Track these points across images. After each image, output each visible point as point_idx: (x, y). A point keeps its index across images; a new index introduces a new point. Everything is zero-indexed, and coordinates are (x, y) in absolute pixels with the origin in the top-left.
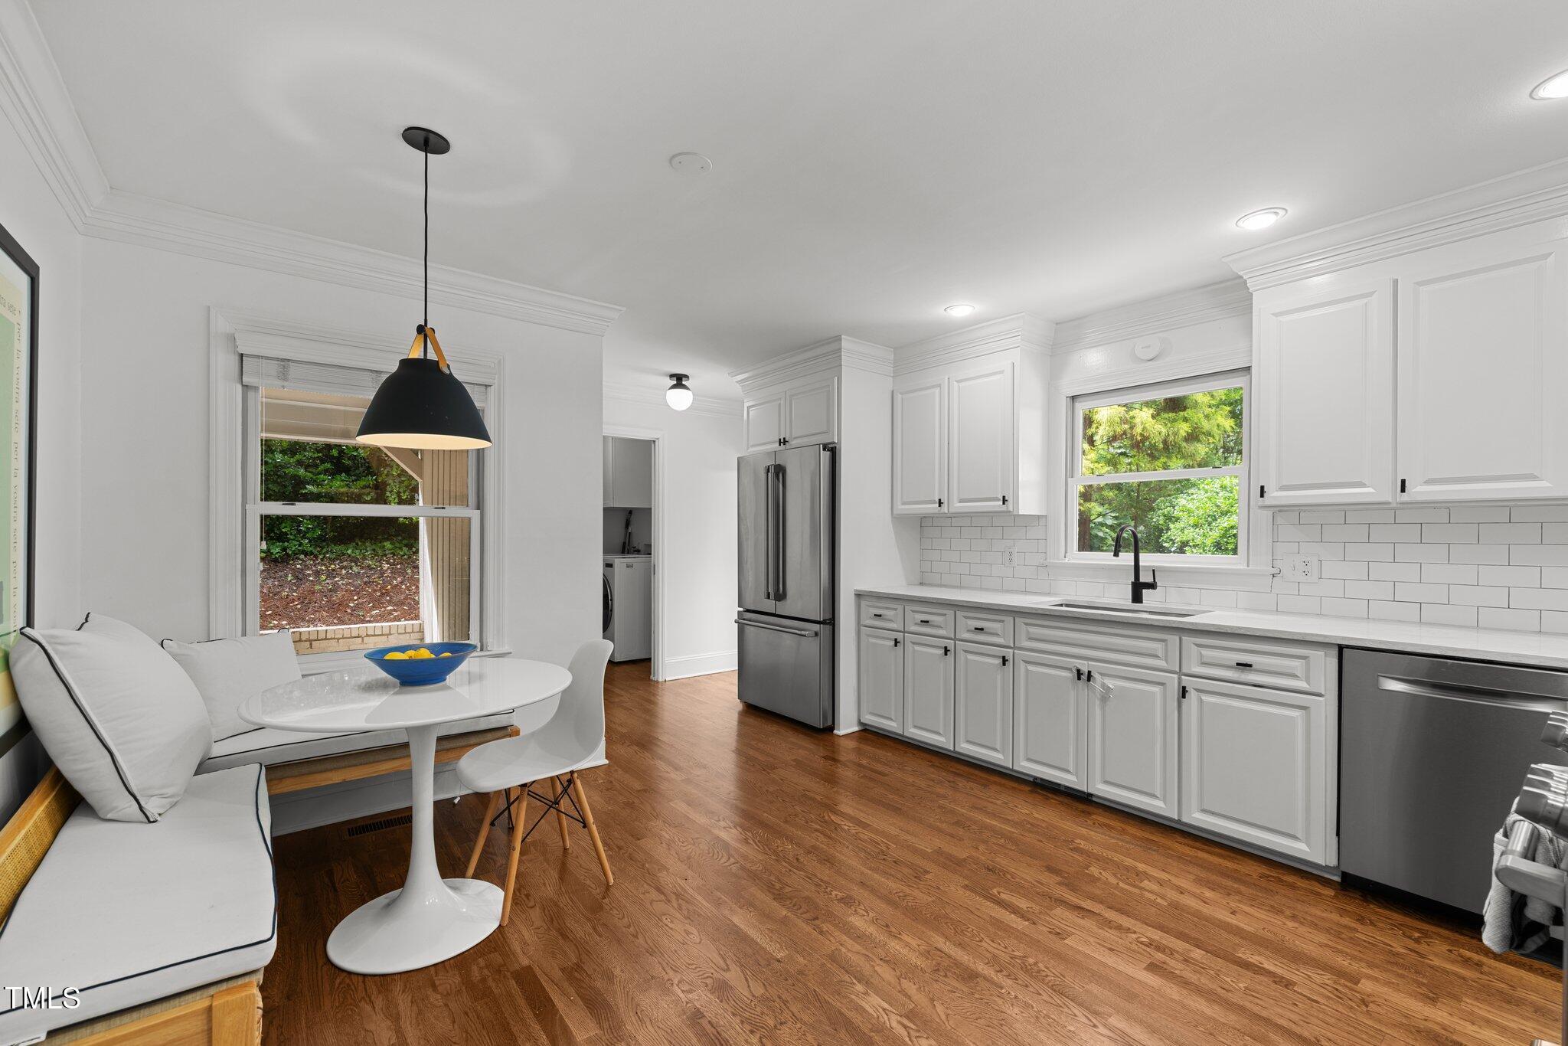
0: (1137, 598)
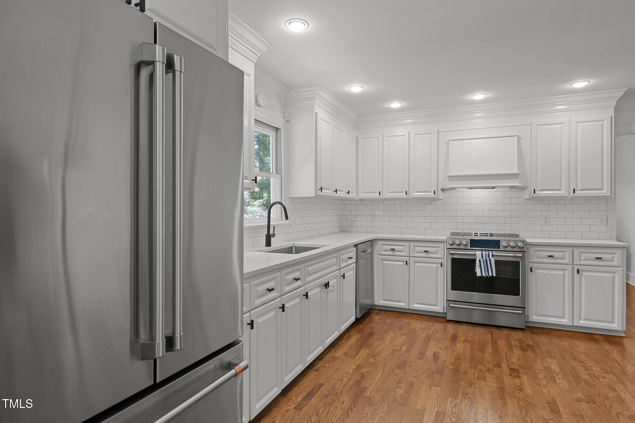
0: (269, 243)
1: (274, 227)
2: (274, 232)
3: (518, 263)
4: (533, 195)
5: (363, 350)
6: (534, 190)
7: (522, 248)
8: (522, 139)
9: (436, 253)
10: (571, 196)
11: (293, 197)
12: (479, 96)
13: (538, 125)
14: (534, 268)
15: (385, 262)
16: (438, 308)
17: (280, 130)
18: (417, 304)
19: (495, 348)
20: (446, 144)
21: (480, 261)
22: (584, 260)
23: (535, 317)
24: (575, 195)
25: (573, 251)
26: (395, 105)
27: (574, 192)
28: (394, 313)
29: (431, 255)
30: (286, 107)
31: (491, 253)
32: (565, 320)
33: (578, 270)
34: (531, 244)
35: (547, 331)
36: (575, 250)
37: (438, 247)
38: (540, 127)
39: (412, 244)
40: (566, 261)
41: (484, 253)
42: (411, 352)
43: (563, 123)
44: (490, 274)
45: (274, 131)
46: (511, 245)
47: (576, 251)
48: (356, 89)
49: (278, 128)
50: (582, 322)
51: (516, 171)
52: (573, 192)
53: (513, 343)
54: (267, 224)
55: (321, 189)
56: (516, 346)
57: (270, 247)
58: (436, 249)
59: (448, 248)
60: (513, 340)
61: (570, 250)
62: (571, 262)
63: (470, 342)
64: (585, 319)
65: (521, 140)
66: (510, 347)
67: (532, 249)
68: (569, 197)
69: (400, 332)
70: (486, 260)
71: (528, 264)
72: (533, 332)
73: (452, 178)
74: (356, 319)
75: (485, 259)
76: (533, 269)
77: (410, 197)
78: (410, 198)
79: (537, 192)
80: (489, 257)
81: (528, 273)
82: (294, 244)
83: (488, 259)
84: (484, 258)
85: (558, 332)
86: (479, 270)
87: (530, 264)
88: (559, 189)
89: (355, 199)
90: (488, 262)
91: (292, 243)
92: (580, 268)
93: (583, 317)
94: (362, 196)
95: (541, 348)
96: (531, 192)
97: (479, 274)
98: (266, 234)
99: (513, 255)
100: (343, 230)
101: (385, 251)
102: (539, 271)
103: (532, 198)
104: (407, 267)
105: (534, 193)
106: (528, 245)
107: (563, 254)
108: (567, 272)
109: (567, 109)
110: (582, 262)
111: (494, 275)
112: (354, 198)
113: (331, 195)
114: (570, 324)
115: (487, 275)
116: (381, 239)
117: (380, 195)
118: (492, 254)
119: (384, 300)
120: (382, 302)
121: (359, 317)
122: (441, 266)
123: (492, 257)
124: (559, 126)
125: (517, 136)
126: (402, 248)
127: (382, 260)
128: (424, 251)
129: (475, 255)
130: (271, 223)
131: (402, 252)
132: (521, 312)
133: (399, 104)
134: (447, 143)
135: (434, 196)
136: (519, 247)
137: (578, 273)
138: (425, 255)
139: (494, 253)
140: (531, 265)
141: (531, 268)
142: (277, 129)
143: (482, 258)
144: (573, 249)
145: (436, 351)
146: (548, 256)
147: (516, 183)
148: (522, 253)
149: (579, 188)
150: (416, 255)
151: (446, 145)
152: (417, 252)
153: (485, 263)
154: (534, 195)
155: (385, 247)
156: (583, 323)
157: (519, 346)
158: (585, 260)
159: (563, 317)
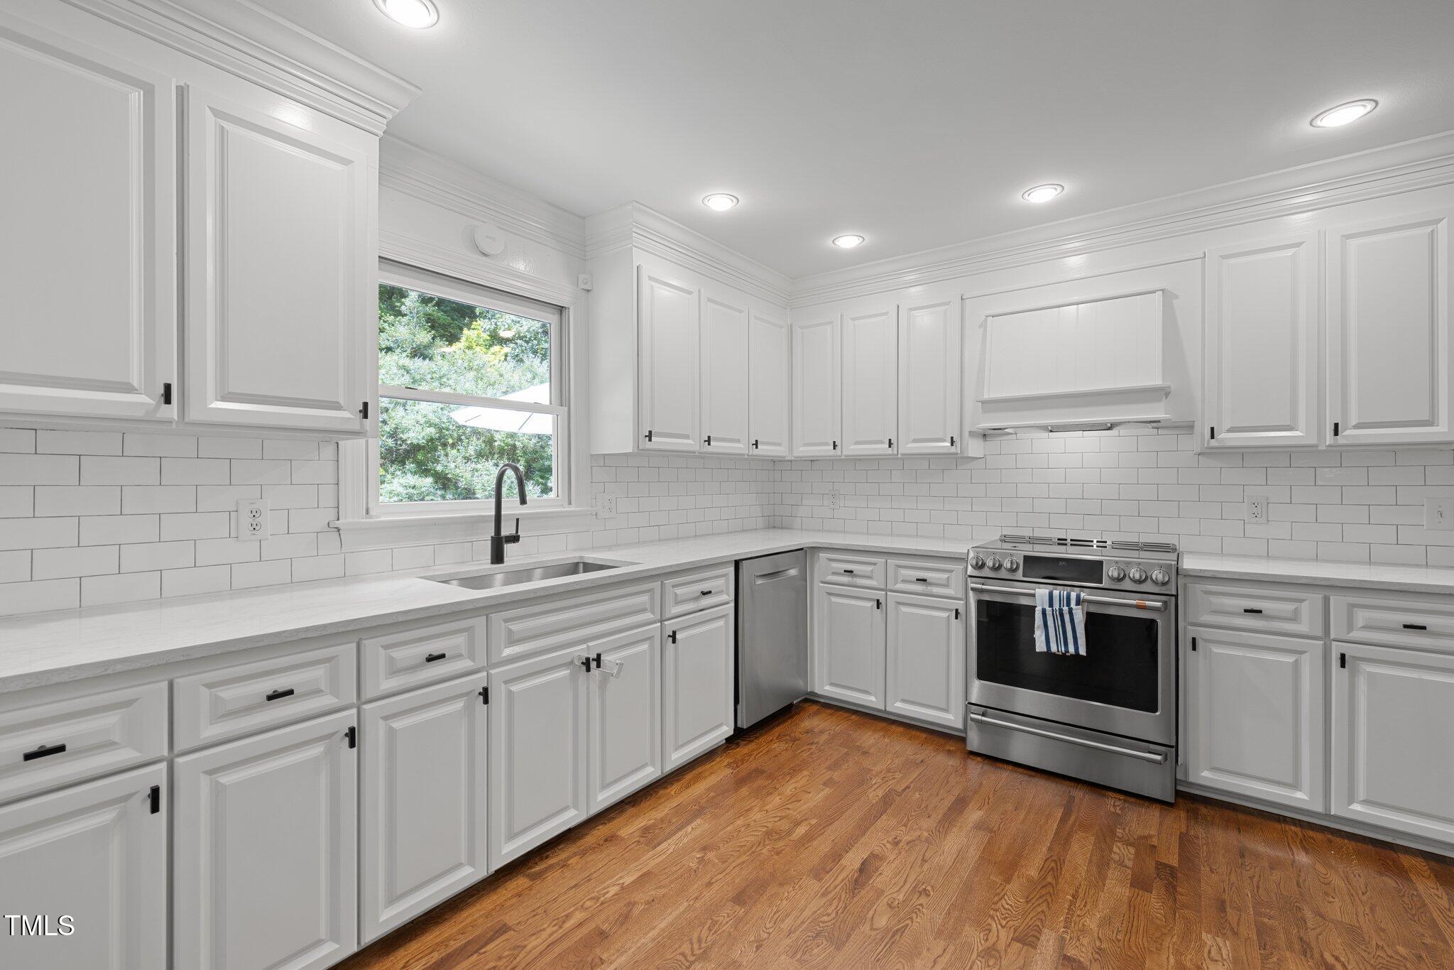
0: (498, 557)
1: (518, 520)
2: (517, 532)
3: (1151, 624)
4: (1208, 442)
5: (699, 821)
6: (1212, 429)
7: (1164, 584)
8: (1177, 297)
9: (947, 586)
10: (1328, 443)
11: (604, 455)
12: (1042, 195)
13: (1224, 257)
14: (1206, 641)
15: (834, 599)
16: (950, 717)
17: (567, 310)
18: (904, 701)
19: (1053, 864)
20: (980, 327)
21: (1044, 612)
22: (1362, 627)
23: (1206, 774)
24: (1340, 440)
25: (1326, 601)
26: (848, 242)
27: (1336, 433)
28: (853, 717)
29: (935, 590)
30: (585, 260)
31: (1073, 595)
32: (1299, 795)
33: (1343, 657)
34: (1192, 573)
35: (1241, 817)
36: (1332, 598)
37: (951, 571)
38: (1232, 261)
39: (892, 562)
40: (1302, 628)
41: (1056, 593)
42: (809, 844)
43: (1301, 243)
44: (1072, 650)
45: (553, 314)
46: (1131, 576)
47: (1338, 602)
48: (720, 203)
49: (563, 307)
50: (1356, 807)
51: (1157, 381)
52: (1332, 433)
53: (1117, 851)
54: (493, 513)
55: (650, 436)
56: (1121, 863)
57: (501, 565)
58: (945, 576)
59: (971, 576)
60: (1121, 840)
61: (1317, 597)
62: (1319, 633)
63: (991, 831)
64: (1366, 802)
65: (1174, 301)
66: (1102, 864)
67: (1197, 589)
68: (1320, 448)
69: (828, 775)
70: (1061, 611)
71: (1185, 628)
72: (1193, 815)
73: (990, 405)
74: (737, 729)
75: (1057, 609)
76: (1200, 644)
77: (899, 452)
78: (900, 456)
79: (1221, 435)
80: (1068, 604)
81: (1185, 653)
82: (582, 557)
83: (1065, 609)
84: (1056, 606)
85: (1278, 826)
86: (1041, 636)
87: (1190, 627)
88: (1289, 426)
89: (787, 458)
90: (1067, 618)
91: (577, 554)
92: (1349, 650)
93: (1362, 795)
94: (802, 451)
95: (1199, 881)
96: (1203, 435)
97: (1040, 646)
98: (492, 537)
99: (1134, 602)
100: (774, 524)
101: (834, 573)
102: (1216, 650)
103: (1208, 451)
104: (882, 613)
105: (1212, 437)
106: (1185, 576)
107: (1294, 607)
108: (1305, 658)
109: (1318, 204)
110: (1355, 635)
111: (1083, 652)
112: (784, 457)
113: (697, 448)
114: (1319, 808)
115: (1064, 652)
116: (826, 546)
117: (834, 449)
118: (1078, 597)
119: (832, 684)
120: (827, 688)
121: (744, 723)
122: (956, 618)
123: (1076, 605)
124: (1290, 252)
125: (1163, 290)
126: (869, 568)
127: (830, 594)
128: (917, 580)
129: (1033, 595)
130: (503, 512)
131: (870, 577)
132: (1158, 758)
133: (856, 238)
134: (983, 325)
135: (953, 450)
136: (1155, 582)
137: (1343, 665)
138: (919, 587)
139: (1082, 595)
140: (1193, 631)
141: (1194, 640)
142: (561, 309)
143: (1051, 605)
144: (1326, 594)
145: (877, 850)
146: (1246, 611)
147: (1158, 412)
148: (1164, 598)
149: (1354, 422)
150: (900, 586)
151: (981, 330)
152: (904, 581)
153: (1059, 618)
154: (1213, 443)
155: (834, 565)
156: (1358, 810)
157: (1130, 864)
158: (1365, 627)
159: (1295, 786)
